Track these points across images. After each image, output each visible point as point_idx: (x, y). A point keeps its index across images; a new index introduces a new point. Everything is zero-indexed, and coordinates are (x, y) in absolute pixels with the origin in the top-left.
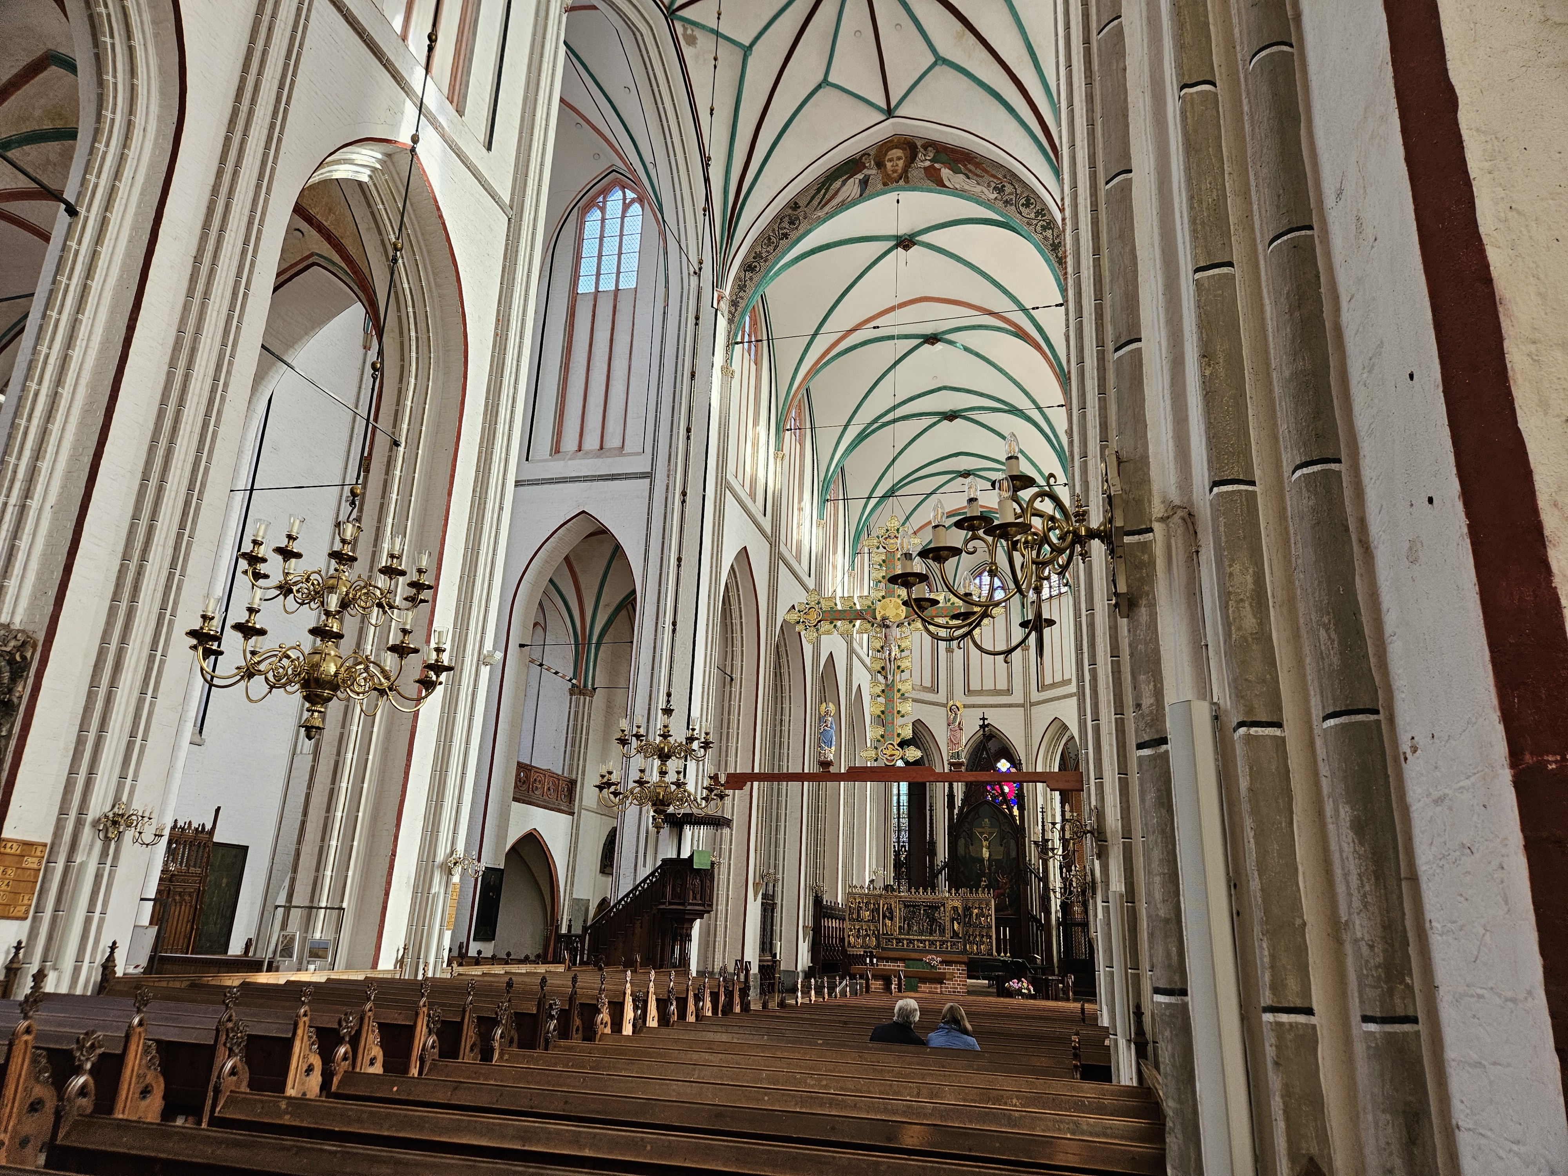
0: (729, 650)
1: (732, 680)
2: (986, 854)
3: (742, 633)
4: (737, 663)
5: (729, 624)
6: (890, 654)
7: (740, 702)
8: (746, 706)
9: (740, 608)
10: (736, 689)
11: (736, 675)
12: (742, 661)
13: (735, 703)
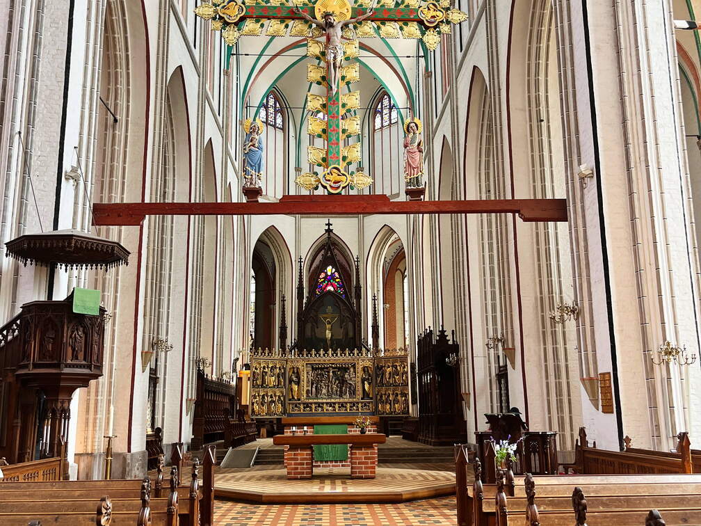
0: (112, 87)
1: (116, 121)
2: (328, 335)
3: (128, 69)
4: (122, 102)
5: (112, 56)
6: (335, 58)
7: (125, 146)
8: (134, 152)
9: (126, 38)
10: (120, 133)
11: (121, 117)
12: (128, 101)
13: (119, 148)
